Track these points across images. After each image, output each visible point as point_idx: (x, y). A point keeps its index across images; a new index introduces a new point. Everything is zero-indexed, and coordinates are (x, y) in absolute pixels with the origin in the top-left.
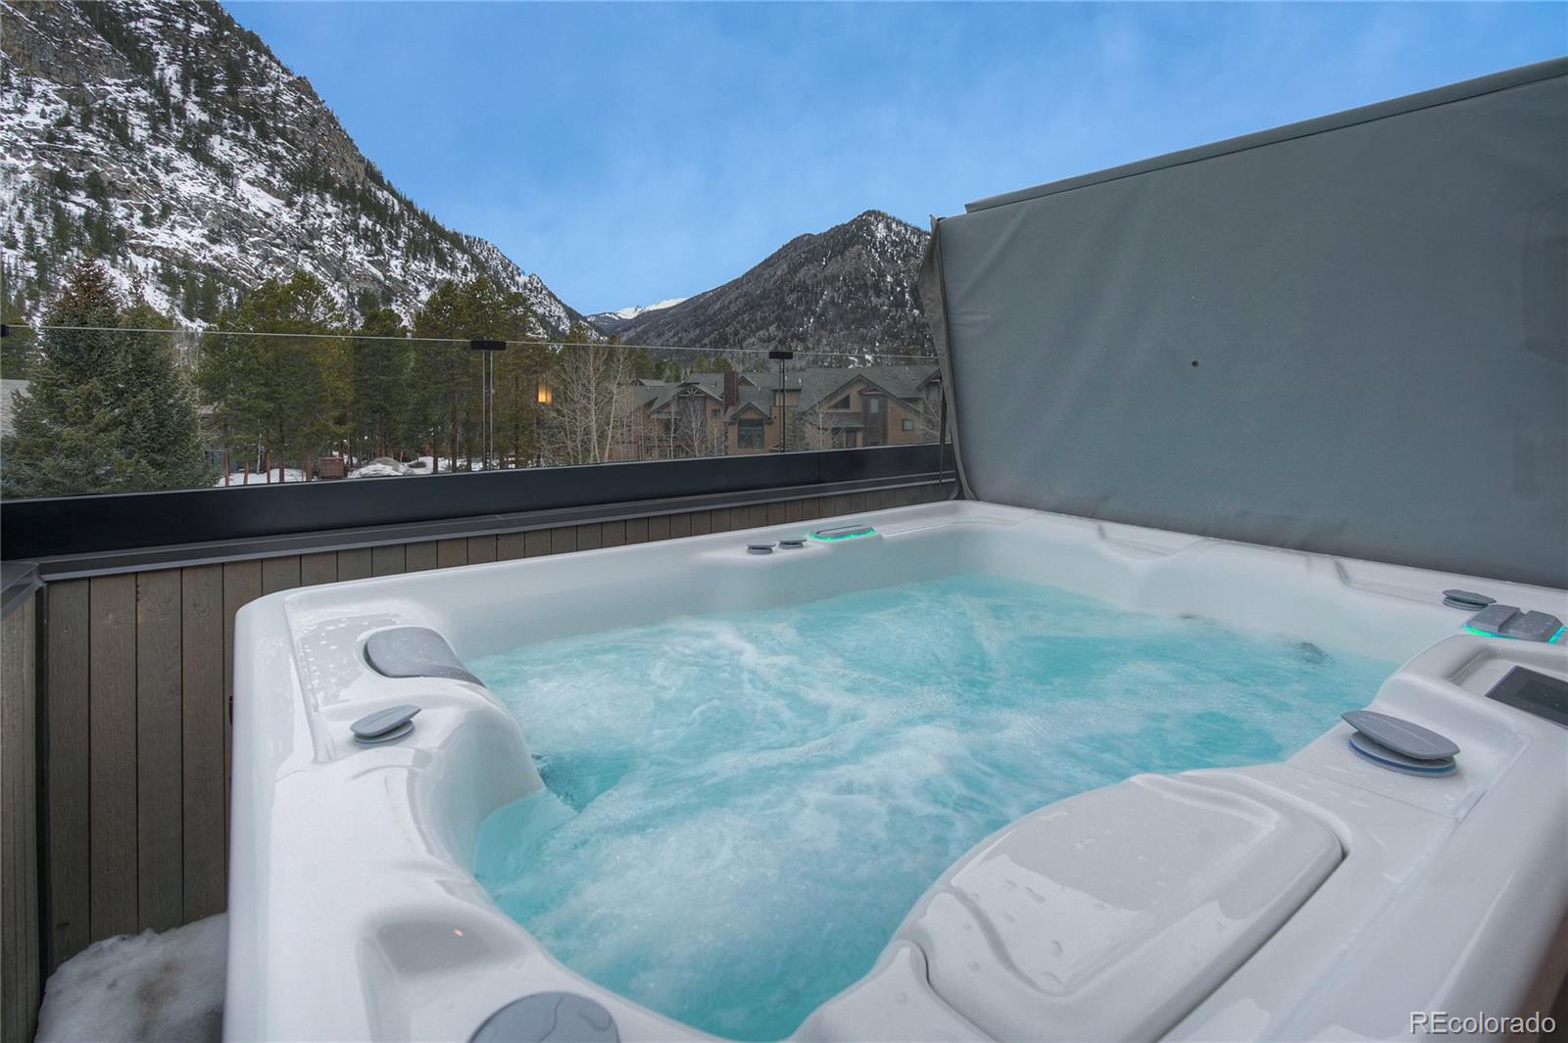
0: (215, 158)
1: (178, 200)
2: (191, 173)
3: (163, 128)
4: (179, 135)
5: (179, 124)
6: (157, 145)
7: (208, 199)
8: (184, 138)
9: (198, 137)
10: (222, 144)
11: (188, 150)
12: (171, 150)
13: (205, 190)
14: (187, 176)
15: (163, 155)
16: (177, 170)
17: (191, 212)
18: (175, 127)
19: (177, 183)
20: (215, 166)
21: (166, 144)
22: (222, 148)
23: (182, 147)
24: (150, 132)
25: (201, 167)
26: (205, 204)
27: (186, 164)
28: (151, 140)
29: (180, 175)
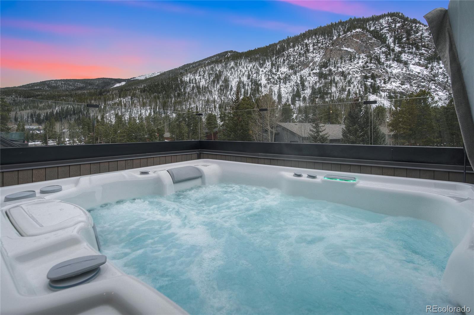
0: (402, 61)
1: (393, 75)
2: (396, 67)
3: (389, 56)
4: (393, 57)
5: (393, 54)
6: (387, 61)
7: (401, 73)
8: (394, 57)
9: (398, 55)
10: (405, 56)
11: (395, 60)
12: (391, 62)
13: (400, 70)
14: (395, 68)
15: (389, 64)
16: (392, 67)
17: (396, 78)
18: (392, 55)
19: (392, 70)
20: (403, 63)
21: (389, 60)
22: (405, 57)
23: (394, 60)
24: (386, 59)
25: (399, 64)
26: (400, 74)
27: (395, 64)
28: (386, 61)
29: (393, 68)
